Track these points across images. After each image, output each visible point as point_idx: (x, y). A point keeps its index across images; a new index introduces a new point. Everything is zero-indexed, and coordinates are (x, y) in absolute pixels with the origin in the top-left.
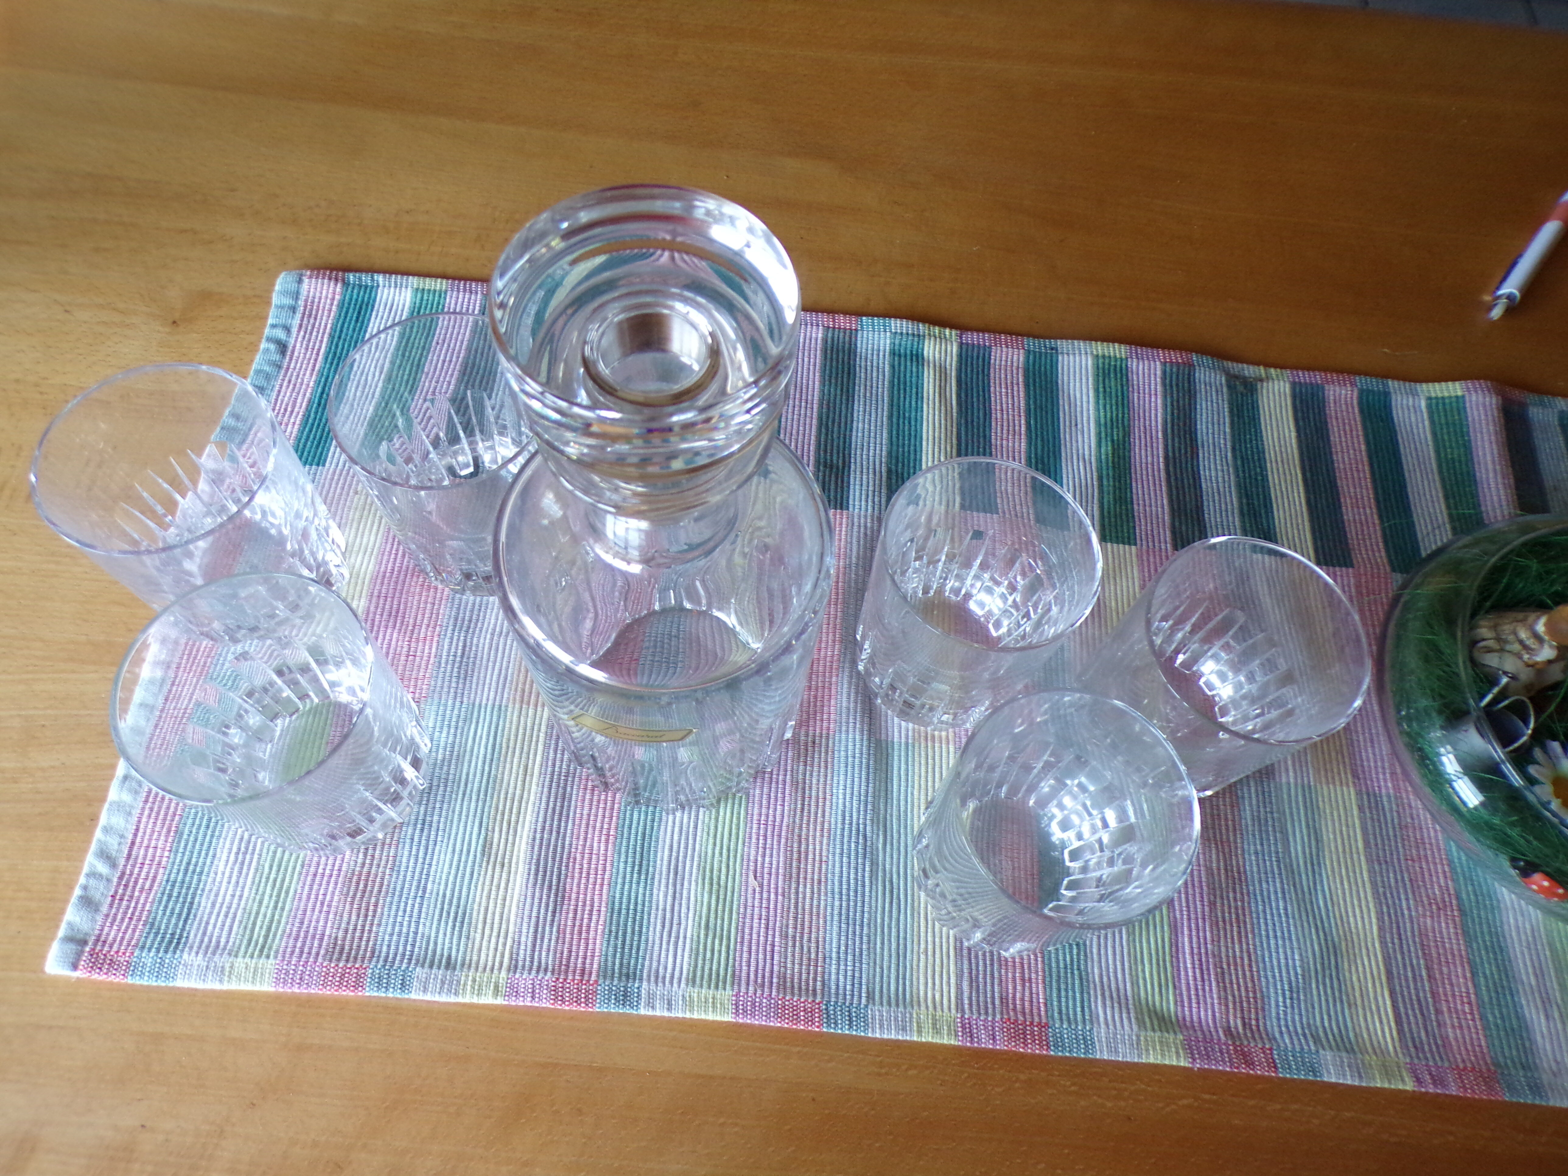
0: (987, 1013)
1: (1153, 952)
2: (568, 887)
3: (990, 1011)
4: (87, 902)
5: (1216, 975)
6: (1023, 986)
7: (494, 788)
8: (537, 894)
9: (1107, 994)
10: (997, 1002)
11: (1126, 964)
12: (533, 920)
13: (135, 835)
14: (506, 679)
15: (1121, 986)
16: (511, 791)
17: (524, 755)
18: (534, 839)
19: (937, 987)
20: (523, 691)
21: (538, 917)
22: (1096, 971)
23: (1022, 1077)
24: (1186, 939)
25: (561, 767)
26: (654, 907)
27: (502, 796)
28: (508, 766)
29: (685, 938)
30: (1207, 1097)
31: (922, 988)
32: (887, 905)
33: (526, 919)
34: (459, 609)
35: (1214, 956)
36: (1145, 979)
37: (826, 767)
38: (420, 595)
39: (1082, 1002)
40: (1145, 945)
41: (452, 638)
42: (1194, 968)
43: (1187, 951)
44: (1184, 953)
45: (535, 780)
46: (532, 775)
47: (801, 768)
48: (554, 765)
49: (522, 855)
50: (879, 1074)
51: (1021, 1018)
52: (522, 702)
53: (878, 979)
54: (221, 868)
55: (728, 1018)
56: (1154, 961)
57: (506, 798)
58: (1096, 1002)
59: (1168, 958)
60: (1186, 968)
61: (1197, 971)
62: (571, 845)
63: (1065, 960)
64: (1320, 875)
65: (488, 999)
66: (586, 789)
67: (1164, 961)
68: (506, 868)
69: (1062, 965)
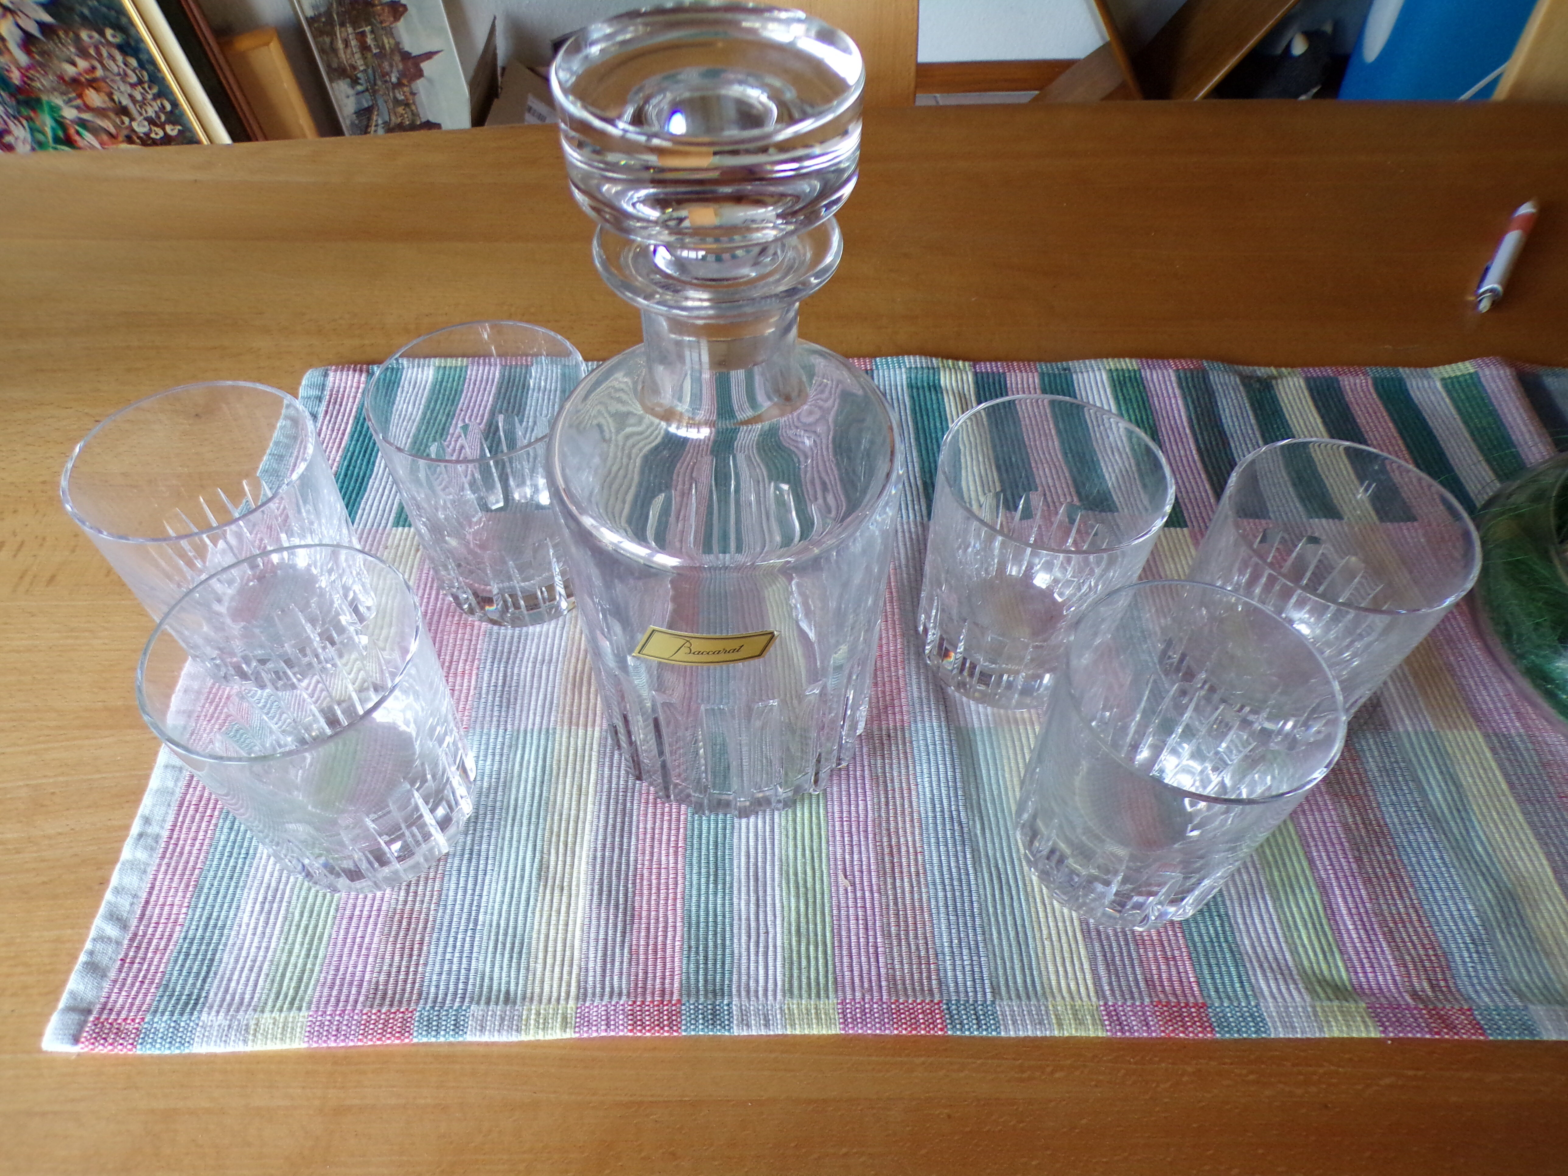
0: (1133, 998)
1: (1307, 917)
2: (637, 905)
3: (1136, 995)
4: (94, 968)
5: (1384, 934)
6: (1168, 965)
7: (547, 811)
8: (603, 915)
9: (1266, 965)
10: (1142, 984)
11: (1279, 931)
12: (601, 942)
13: (150, 894)
14: (552, 703)
15: (1279, 956)
16: (565, 812)
17: (577, 775)
18: (595, 858)
19: (1070, 975)
20: (571, 713)
21: (606, 939)
22: (1247, 942)
23: (1190, 1069)
24: (1340, 900)
25: (618, 784)
26: (736, 918)
27: (556, 818)
28: (560, 787)
29: (775, 947)
30: (1411, 1073)
31: (1053, 977)
32: (997, 893)
33: (592, 943)
34: (497, 643)
35: (1376, 915)
36: (1304, 946)
37: (906, 758)
38: (456, 632)
39: (1240, 977)
40: (1295, 909)
41: (491, 670)
42: (1356, 929)
43: (1344, 912)
44: (1342, 916)
45: (590, 799)
46: (587, 795)
47: (879, 762)
48: (610, 782)
49: (582, 876)
50: (1022, 1080)
51: (1173, 1000)
52: (570, 723)
53: (1001, 972)
54: (245, 920)
55: (836, 1030)
56: (1310, 925)
57: (560, 820)
58: (1255, 975)
59: (1324, 921)
60: (1348, 931)
61: (1362, 932)
62: (636, 861)
63: (1208, 933)
64: (1471, 821)
65: (556, 1034)
66: (647, 803)
67: (1321, 925)
68: (565, 892)
69: (1206, 939)
